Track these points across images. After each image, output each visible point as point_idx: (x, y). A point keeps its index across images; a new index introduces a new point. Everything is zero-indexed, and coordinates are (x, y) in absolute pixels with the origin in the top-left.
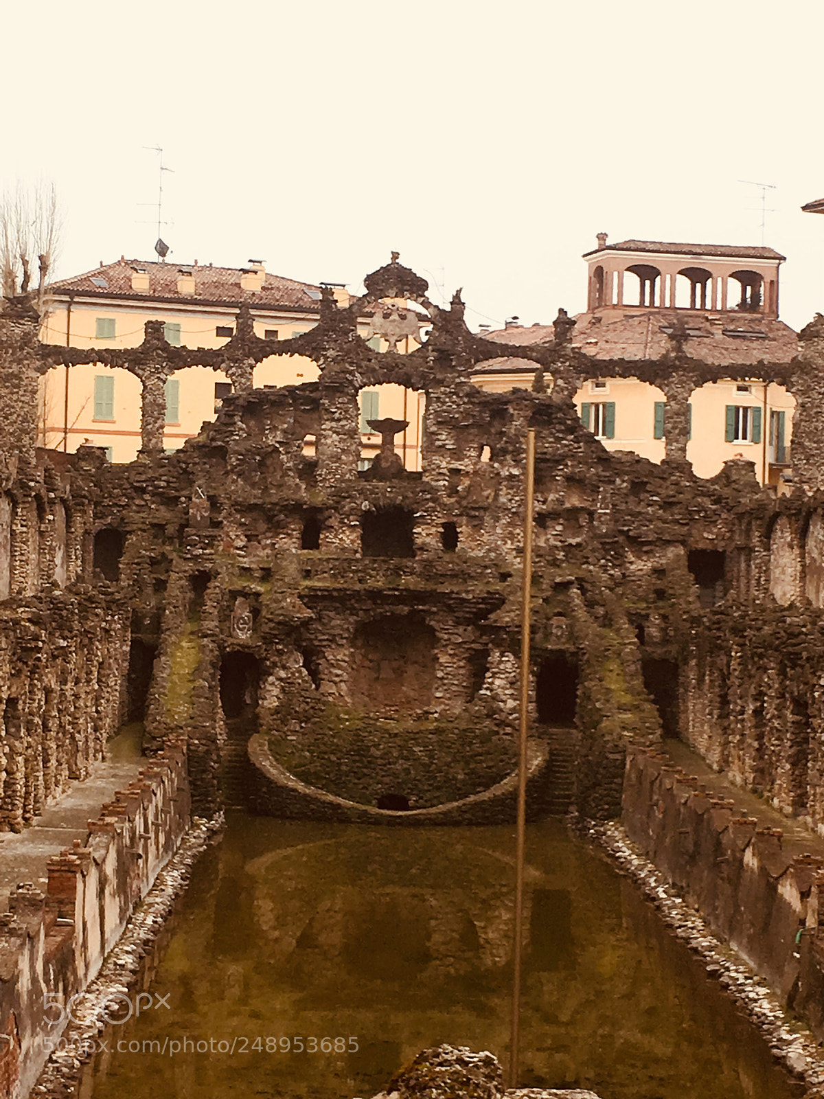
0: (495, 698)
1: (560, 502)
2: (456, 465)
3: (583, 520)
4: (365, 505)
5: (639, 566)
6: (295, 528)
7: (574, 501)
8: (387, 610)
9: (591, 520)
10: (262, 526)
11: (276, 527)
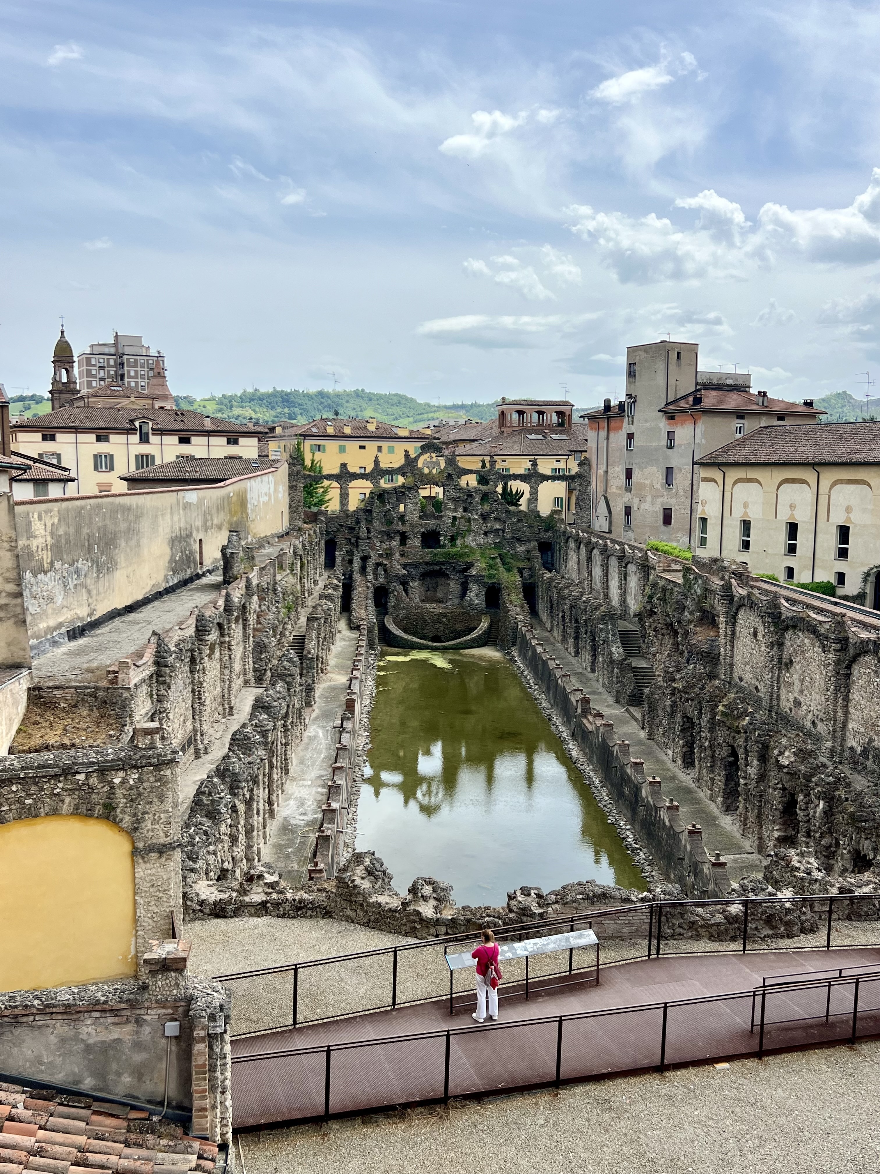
0: (471, 600)
1: (492, 527)
2: (454, 514)
3: (501, 533)
4: (422, 530)
5: (521, 549)
6: (398, 538)
7: (497, 526)
8: (431, 568)
9: (504, 533)
10: (385, 538)
11: (391, 538)
